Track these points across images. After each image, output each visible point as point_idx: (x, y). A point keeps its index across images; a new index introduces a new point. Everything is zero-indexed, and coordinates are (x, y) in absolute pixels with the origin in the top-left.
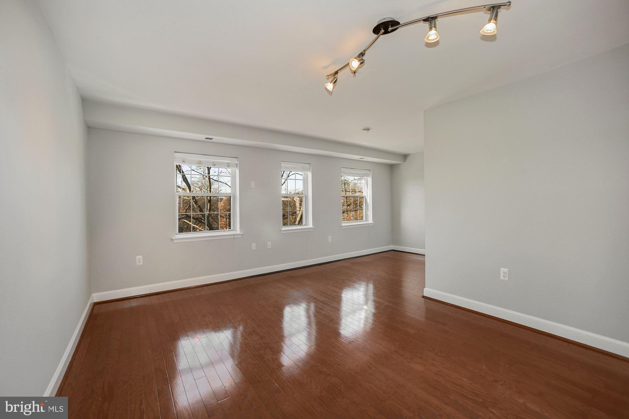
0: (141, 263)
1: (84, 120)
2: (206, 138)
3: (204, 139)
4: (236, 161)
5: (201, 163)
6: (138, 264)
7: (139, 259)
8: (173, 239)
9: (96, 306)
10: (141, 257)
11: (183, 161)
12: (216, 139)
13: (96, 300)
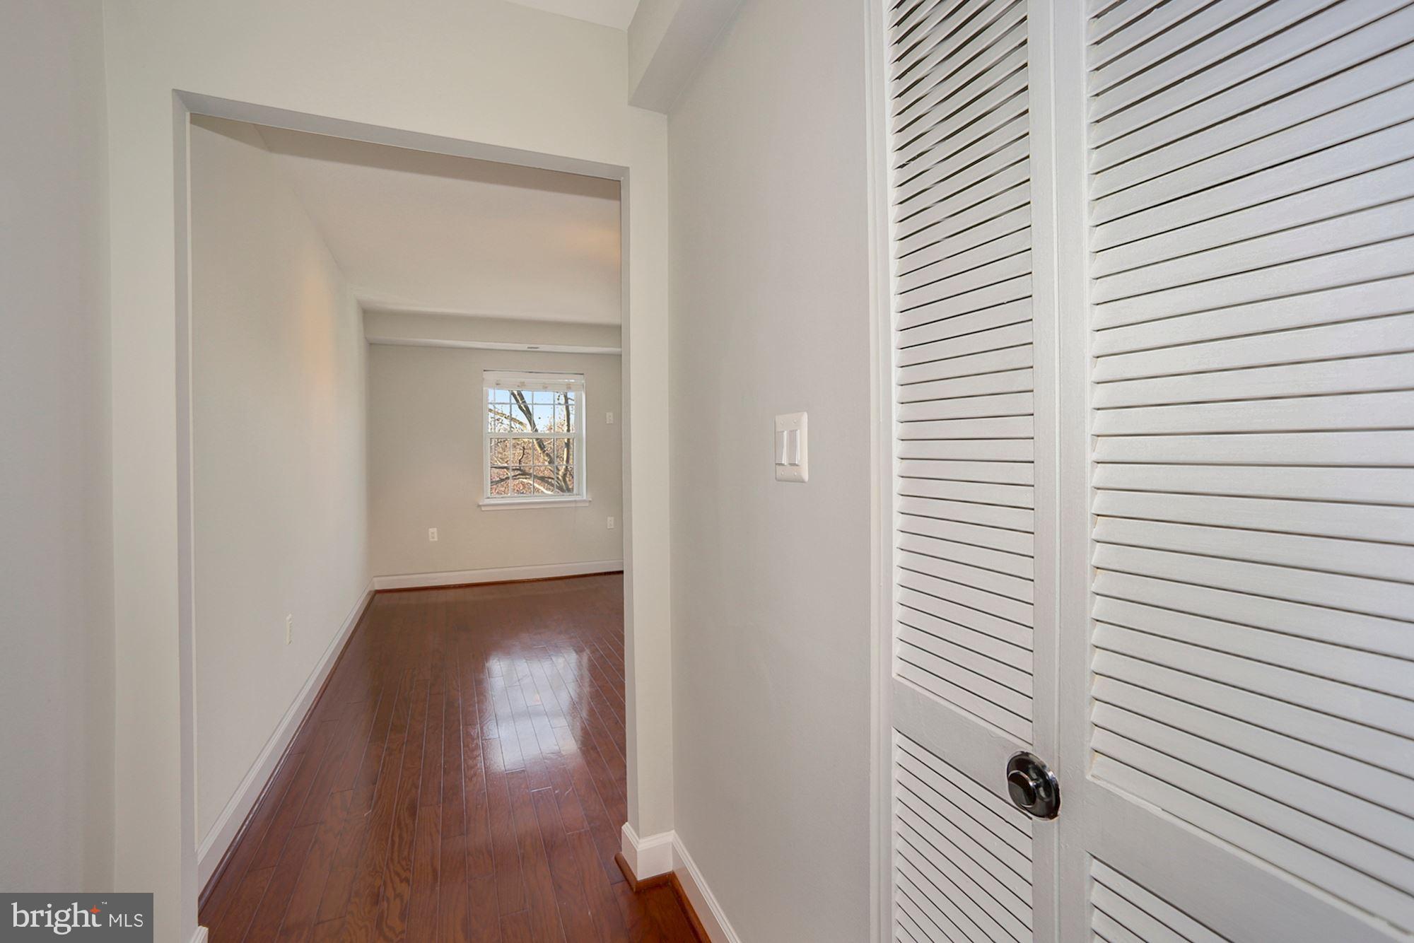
0: (436, 539)
1: (366, 338)
2: (529, 348)
3: (526, 349)
4: (581, 380)
5: (525, 385)
6: (431, 540)
7: (433, 533)
8: (481, 504)
9: (377, 596)
10: (435, 530)
11: (497, 384)
12: (543, 348)
13: (378, 588)
